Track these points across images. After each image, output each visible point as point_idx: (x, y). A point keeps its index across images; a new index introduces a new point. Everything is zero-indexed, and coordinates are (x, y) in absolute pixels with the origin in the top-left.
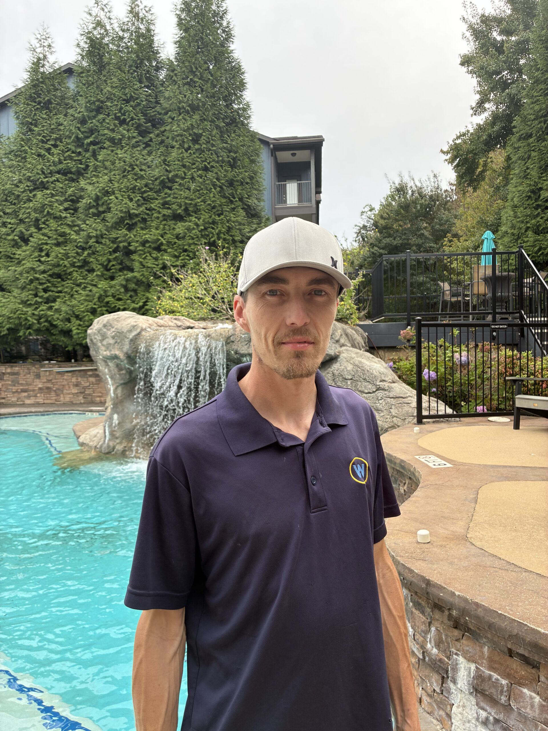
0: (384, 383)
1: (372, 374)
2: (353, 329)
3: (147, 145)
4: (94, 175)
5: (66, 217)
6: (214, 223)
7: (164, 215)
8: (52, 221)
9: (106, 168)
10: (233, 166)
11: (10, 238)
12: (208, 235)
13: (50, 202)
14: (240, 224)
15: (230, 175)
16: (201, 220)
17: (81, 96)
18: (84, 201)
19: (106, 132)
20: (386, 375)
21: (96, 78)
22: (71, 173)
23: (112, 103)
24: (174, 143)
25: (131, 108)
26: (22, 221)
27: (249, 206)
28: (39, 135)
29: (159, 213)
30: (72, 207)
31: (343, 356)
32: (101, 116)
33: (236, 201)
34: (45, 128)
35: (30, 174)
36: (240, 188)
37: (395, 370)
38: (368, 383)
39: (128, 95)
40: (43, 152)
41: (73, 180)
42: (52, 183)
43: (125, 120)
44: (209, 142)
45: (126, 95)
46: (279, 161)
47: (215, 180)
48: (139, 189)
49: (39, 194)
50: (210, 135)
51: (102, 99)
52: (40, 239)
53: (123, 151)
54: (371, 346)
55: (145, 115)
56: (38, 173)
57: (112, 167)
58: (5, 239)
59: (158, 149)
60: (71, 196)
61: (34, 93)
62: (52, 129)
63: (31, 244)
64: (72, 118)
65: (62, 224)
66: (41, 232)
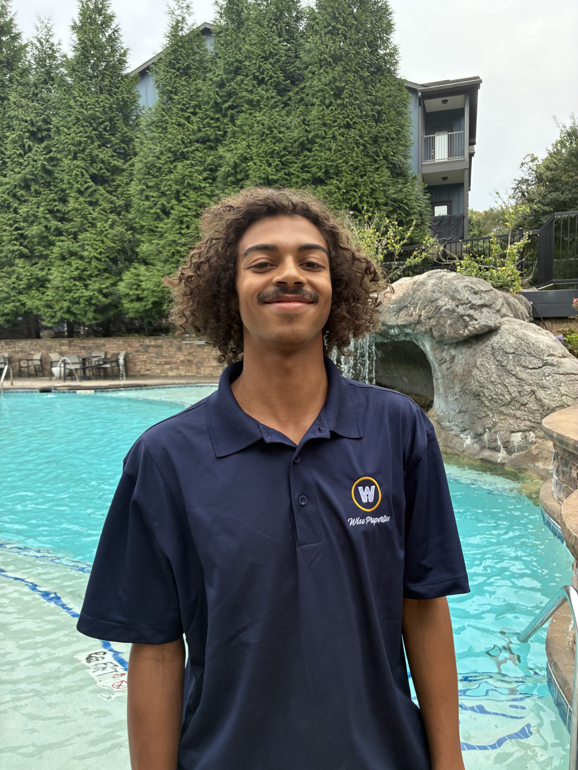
0: (553, 358)
1: (538, 348)
2: (515, 297)
3: (286, 104)
4: (232, 141)
5: (205, 187)
6: (356, 185)
7: (303, 179)
8: (191, 192)
9: (244, 133)
10: (377, 121)
11: (152, 211)
12: (350, 199)
13: (190, 172)
14: (384, 185)
15: (374, 131)
16: (343, 183)
17: (220, 58)
18: (223, 169)
19: (244, 94)
20: (554, 349)
21: (234, 36)
22: (209, 140)
23: (250, 61)
24: (315, 100)
25: (270, 66)
26: (163, 194)
27: (394, 164)
28: (179, 103)
29: (298, 177)
30: (211, 177)
31: (503, 327)
32: (239, 78)
33: (381, 160)
34: (185, 96)
35: (170, 145)
36: (385, 144)
37: (565, 343)
38: (533, 358)
39: (268, 52)
40: (183, 121)
41: (211, 148)
42: (192, 153)
43: (263, 79)
44: (351, 96)
45: (264, 52)
46: (427, 111)
47: (358, 138)
48: (278, 153)
49: (180, 165)
50: (353, 87)
51: (240, 59)
52: (180, 211)
53: (262, 113)
54: (536, 316)
55: (284, 71)
56: (178, 144)
57: (250, 131)
58: (148, 213)
59: (298, 108)
60: (210, 165)
61: (174, 59)
62: (191, 96)
63: (172, 216)
64: (210, 82)
65: (201, 194)
66: (181, 204)
